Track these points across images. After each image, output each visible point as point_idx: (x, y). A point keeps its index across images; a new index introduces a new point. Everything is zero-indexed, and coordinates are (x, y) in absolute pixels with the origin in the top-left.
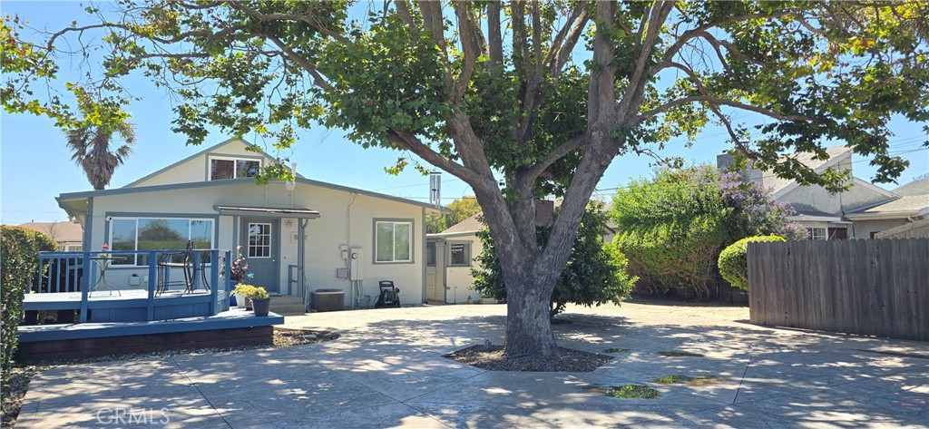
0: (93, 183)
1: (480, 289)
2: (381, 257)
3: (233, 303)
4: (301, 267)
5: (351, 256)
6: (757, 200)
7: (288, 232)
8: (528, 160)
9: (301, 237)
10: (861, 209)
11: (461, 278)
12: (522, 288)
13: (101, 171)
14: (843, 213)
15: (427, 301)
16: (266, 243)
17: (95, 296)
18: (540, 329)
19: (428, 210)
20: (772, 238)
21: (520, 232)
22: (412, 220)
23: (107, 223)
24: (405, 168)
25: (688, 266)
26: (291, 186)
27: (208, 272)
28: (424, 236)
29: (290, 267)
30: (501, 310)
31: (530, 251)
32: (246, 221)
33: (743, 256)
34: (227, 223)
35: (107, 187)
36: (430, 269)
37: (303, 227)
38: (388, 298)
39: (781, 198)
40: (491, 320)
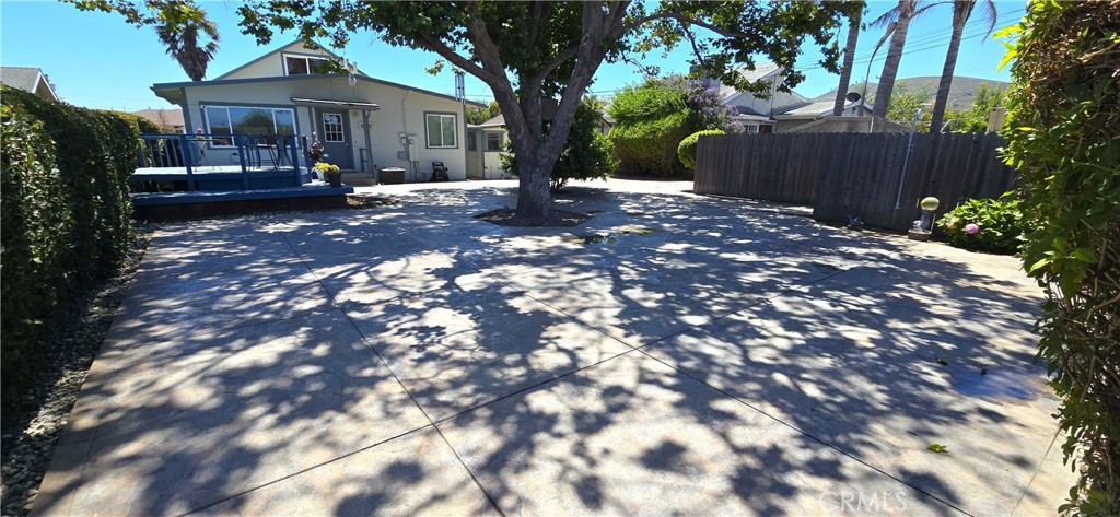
0: (190, 76)
1: (506, 168)
2: (434, 142)
3: (316, 177)
4: (369, 150)
5: (408, 142)
6: (714, 103)
7: (355, 122)
8: (535, 65)
9: (366, 126)
10: (782, 111)
11: (494, 160)
12: (529, 168)
13: (195, 65)
14: (771, 115)
15: (470, 177)
16: (340, 130)
17: (199, 170)
18: (542, 198)
19: (468, 106)
20: (717, 131)
21: (529, 125)
22: (455, 114)
23: (202, 111)
24: (442, 70)
25: (660, 153)
26: (353, 82)
27: (289, 152)
28: (466, 126)
29: (361, 150)
30: (515, 184)
31: (537, 139)
32: (320, 111)
33: (694, 145)
34: (303, 113)
35: (203, 79)
36: (472, 153)
37: (367, 118)
38: (440, 174)
39: (730, 102)
40: (510, 190)
